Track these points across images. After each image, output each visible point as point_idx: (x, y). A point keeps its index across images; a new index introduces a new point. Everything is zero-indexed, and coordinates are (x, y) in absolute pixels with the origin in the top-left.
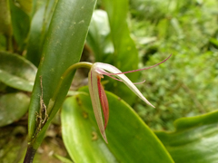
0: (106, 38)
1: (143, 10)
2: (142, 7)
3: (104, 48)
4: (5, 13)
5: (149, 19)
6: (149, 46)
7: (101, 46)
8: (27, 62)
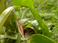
0: (38, 26)
1: (47, 18)
2: (46, 18)
3: (38, 28)
4: (10, 22)
5: (49, 20)
6: (51, 25)
7: (37, 28)
8: (16, 33)
